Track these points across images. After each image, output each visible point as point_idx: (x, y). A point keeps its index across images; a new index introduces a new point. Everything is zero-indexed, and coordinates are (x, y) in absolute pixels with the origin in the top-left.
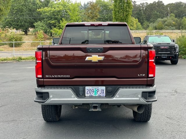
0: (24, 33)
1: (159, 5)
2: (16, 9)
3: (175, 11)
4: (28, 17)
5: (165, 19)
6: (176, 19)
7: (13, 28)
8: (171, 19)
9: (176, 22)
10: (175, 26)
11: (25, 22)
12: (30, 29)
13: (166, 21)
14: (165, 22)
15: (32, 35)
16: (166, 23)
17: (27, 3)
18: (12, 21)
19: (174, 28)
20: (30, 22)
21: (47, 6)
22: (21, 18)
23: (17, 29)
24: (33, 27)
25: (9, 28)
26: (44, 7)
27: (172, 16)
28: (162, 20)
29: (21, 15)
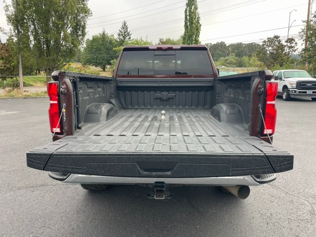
0: (102, 70)
1: (222, 45)
2: (95, 48)
3: (236, 51)
4: (105, 55)
5: (227, 58)
6: (237, 58)
7: (93, 65)
8: (232, 58)
9: (237, 60)
10: (235, 64)
11: (103, 59)
12: (107, 66)
13: (228, 60)
14: (226, 60)
15: (109, 71)
16: (228, 61)
17: (104, 43)
18: (92, 59)
19: (235, 66)
20: (107, 59)
21: (122, 45)
22: (99, 56)
23: (96, 66)
24: (110, 64)
25: (89, 65)
26: (119, 46)
27: (233, 55)
28: (224, 58)
29: (99, 54)
